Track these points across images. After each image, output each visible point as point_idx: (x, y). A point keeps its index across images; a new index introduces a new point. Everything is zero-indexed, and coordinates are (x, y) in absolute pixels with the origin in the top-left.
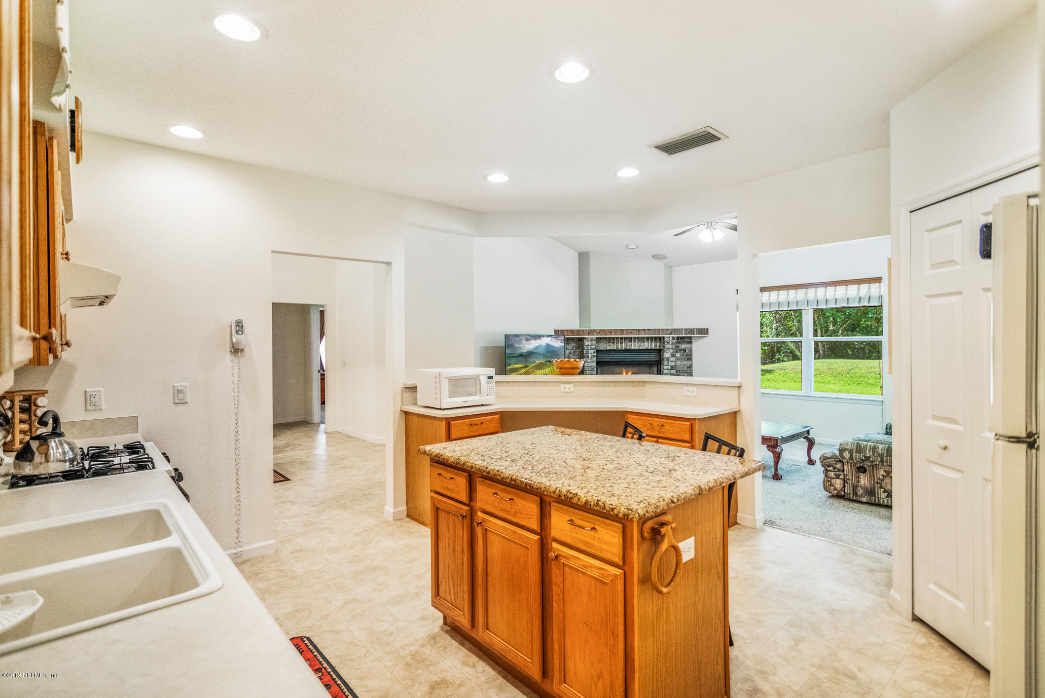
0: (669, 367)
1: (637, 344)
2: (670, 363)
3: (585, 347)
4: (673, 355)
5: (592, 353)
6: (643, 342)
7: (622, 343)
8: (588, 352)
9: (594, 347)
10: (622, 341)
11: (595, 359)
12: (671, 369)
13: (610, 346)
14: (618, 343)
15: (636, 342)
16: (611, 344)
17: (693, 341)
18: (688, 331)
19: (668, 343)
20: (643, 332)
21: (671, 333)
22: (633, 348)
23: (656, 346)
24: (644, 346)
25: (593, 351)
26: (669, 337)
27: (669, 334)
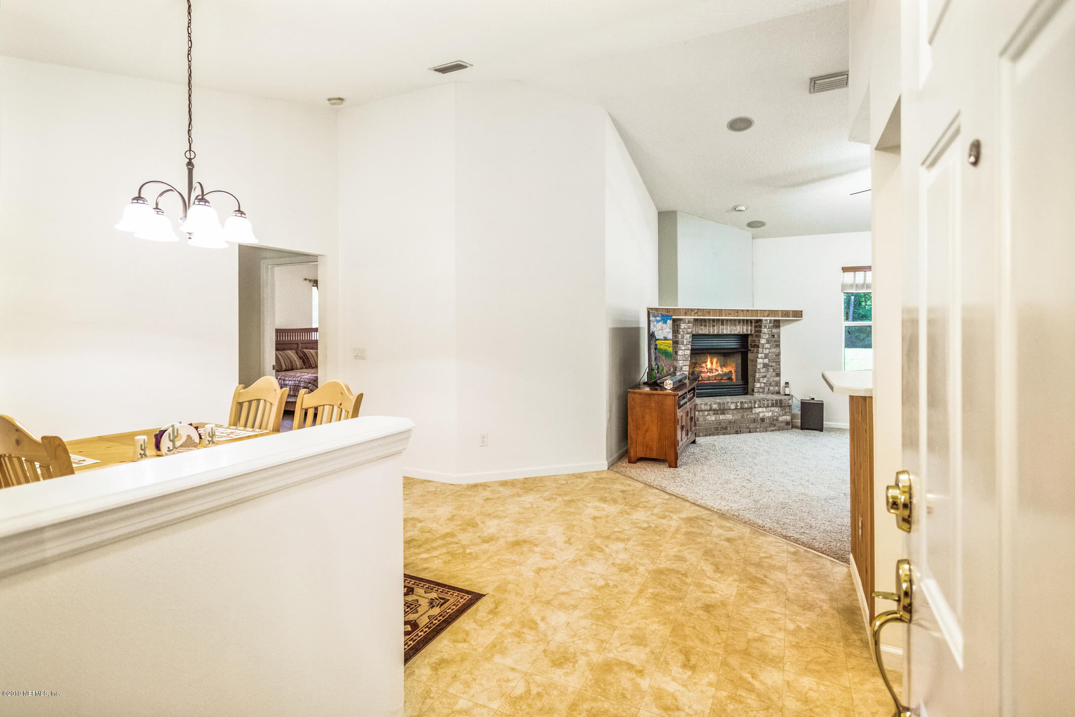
1: (729, 328)
2: (764, 350)
3: (681, 330)
4: (768, 342)
5: (688, 337)
6: (735, 325)
7: (714, 326)
8: (683, 337)
9: (690, 330)
10: (714, 324)
11: (689, 346)
12: (765, 358)
14: (710, 326)
15: (728, 325)
16: (703, 327)
17: (781, 325)
18: (784, 313)
19: (766, 326)
20: (742, 313)
21: (768, 316)
22: (725, 332)
23: (747, 330)
24: (736, 330)
25: (689, 335)
26: (767, 320)
27: (767, 317)
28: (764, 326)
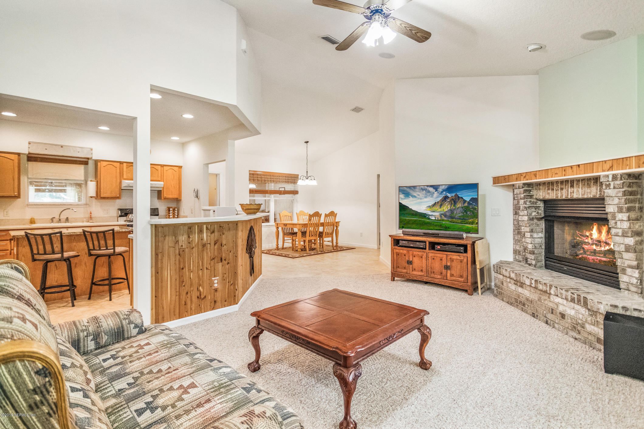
0: (620, 232)
1: (580, 190)
2: (619, 223)
6: (589, 186)
7: (562, 189)
10: (562, 187)
13: (549, 194)
14: (558, 190)
15: (579, 187)
16: (550, 191)
19: (609, 186)
21: (611, 168)
22: (575, 196)
24: (590, 193)
26: (608, 176)
27: (608, 170)
28: (606, 185)
